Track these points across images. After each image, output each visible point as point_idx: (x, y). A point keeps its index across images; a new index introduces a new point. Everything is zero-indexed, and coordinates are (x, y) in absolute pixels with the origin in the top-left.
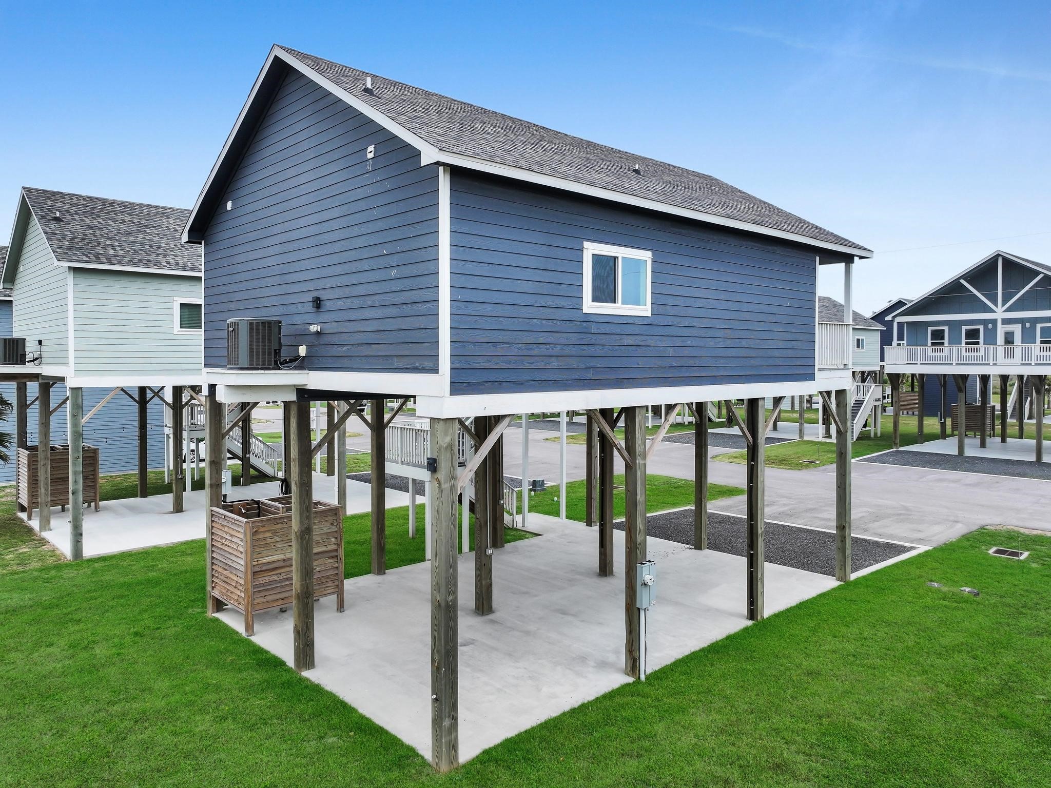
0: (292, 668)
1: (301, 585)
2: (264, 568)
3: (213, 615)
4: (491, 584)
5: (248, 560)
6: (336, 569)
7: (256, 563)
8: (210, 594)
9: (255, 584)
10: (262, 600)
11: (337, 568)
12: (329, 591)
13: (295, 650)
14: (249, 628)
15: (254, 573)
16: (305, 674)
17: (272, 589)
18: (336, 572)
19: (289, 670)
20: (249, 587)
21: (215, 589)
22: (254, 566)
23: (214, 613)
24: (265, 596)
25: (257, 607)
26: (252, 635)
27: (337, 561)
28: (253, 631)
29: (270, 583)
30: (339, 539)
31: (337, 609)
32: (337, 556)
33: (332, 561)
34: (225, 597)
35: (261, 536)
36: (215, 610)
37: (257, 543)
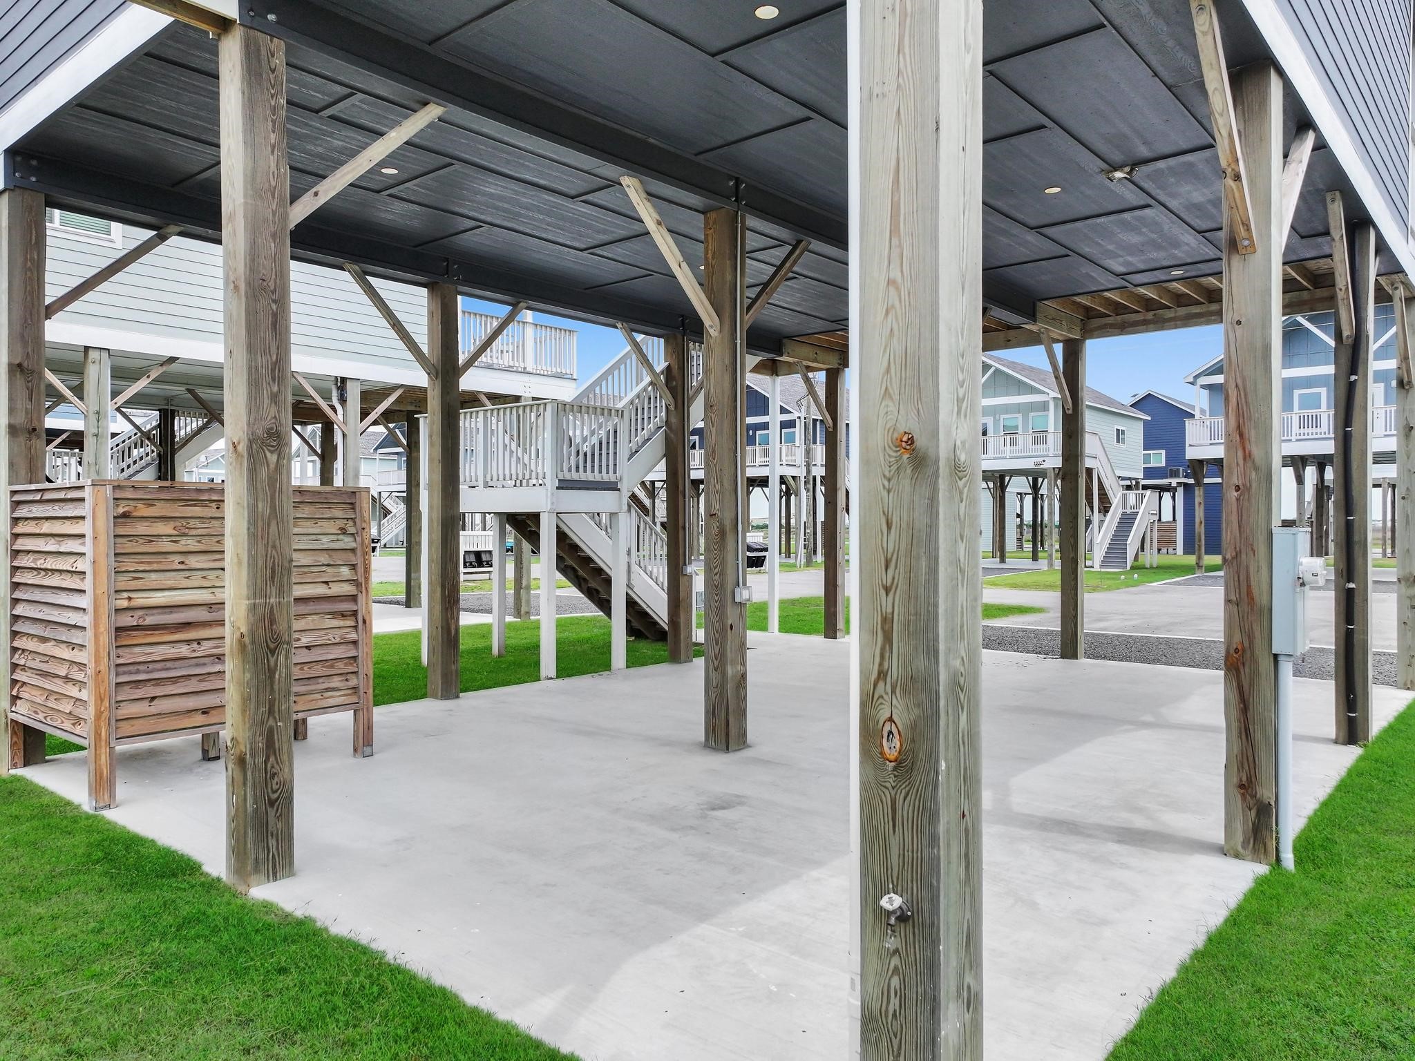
0: (219, 880)
1: (253, 608)
2: (150, 620)
3: (13, 772)
4: (744, 677)
5: (99, 592)
6: (351, 646)
7: (125, 604)
8: (7, 717)
9: (120, 661)
10: (142, 708)
11: (355, 643)
12: (332, 702)
13: (232, 819)
14: (102, 786)
15: (118, 629)
16: (262, 891)
17: (175, 680)
18: (353, 653)
19: (212, 885)
20: (103, 667)
21: (18, 702)
22: (117, 610)
23: (15, 766)
24: (153, 699)
25: (126, 728)
26: (108, 806)
27: (356, 627)
28: (112, 795)
29: (169, 664)
30: (360, 569)
31: (355, 750)
32: (355, 614)
33: (341, 623)
34: (41, 717)
35: (142, 528)
36: (20, 761)
37: (129, 547)
